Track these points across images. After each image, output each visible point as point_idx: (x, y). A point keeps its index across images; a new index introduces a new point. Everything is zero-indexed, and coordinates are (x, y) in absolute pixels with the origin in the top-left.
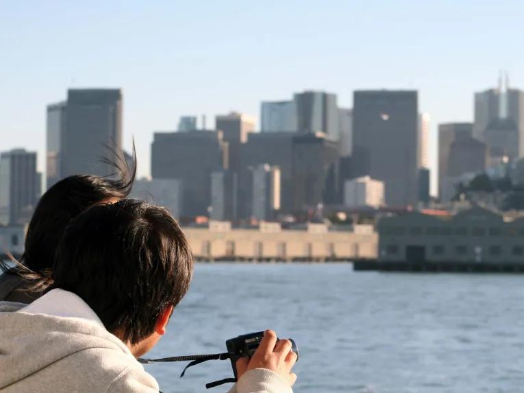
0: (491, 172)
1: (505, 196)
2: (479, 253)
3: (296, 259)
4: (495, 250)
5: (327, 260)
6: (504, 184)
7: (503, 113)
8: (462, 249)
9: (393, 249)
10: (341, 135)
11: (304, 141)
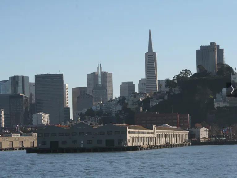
0: (94, 108)
1: (99, 118)
2: (82, 143)
3: (6, 149)
4: (89, 142)
5: (20, 149)
6: (99, 113)
7: (100, 83)
8: (74, 142)
9: (44, 143)
10: (31, 94)
11: (15, 97)
